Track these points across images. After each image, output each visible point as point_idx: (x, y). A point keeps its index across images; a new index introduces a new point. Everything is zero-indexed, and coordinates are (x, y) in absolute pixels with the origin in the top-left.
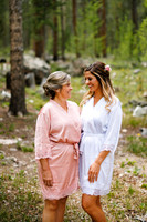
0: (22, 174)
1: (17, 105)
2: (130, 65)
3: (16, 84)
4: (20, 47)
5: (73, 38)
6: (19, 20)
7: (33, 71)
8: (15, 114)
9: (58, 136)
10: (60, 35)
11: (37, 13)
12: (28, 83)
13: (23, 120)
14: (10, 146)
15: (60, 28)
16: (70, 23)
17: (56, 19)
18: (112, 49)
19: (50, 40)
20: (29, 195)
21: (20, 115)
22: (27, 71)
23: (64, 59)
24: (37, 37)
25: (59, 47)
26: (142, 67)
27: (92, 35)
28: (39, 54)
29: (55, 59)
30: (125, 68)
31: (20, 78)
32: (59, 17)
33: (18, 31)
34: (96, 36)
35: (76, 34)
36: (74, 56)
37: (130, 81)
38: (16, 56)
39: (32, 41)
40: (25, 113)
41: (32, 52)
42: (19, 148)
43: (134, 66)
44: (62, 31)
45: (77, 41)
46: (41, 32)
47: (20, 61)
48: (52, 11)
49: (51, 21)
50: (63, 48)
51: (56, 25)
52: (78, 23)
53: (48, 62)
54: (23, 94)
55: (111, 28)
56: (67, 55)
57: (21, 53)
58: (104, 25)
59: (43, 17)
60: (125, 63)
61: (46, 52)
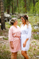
0: (5, 46)
1: (3, 27)
2: (33, 15)
3: (2, 21)
4: (3, 11)
5: (17, 8)
6: (3, 4)
7: (7, 18)
8: (2, 29)
9: (15, 35)
10: (14, 8)
11: (7, 2)
12: (6, 21)
13: (5, 31)
14: (1, 38)
15: (14, 6)
16: (17, 4)
17: (13, 3)
18: (28, 11)
19: (11, 9)
20: (7, 51)
21: (4, 30)
22: (5, 18)
23: (15, 14)
25: (14, 11)
26: (36, 16)
27: (22, 7)
28: (8, 13)
29: (13, 14)
30: (32, 16)
31: (3, 20)
33: (2, 7)
34: (24, 8)
36: (18, 13)
37: (33, 20)
38: (2, 14)
39: (6, 10)
40: (5, 29)
41: (6, 13)
42: (4, 39)
43: (34, 15)
44: (14, 7)
45: (18, 9)
46: (9, 7)
47: (3, 15)
48: (12, 1)
49: (11, 4)
51: (13, 5)
52: (19, 4)
53: (11, 15)
54: (4, 24)
55: (27, 5)
56: (16, 13)
57: (4, 13)
58: (25, 4)
59: (9, 3)
60: (32, 15)
61: (10, 12)
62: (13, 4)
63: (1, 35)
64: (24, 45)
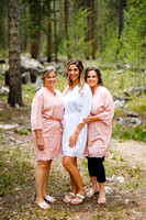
0: (18, 150)
1: (14, 98)
2: (115, 66)
3: (14, 80)
4: (17, 49)
5: (65, 43)
6: (16, 26)
7: (29, 70)
8: (13, 105)
10: (53, 39)
11: (33, 19)
12: (24, 81)
14: (9, 130)
15: (53, 33)
18: (101, 52)
21: (17, 106)
22: (23, 70)
23: (57, 61)
24: (32, 41)
25: (53, 50)
26: (125, 68)
27: (82, 39)
28: (34, 56)
29: (49, 60)
30: (110, 69)
31: (17, 75)
32: (52, 23)
33: (15, 35)
35: (68, 39)
36: (65, 58)
37: (113, 80)
38: (14, 57)
39: (29, 45)
40: (21, 105)
41: (28, 55)
42: (16, 132)
43: (119, 67)
44: (55, 36)
45: (68, 45)
46: (36, 36)
47: (17, 61)
48: (46, 18)
49: (46, 26)
50: (56, 51)
51: (50, 30)
53: (42, 63)
54: (20, 90)
55: (99, 33)
56: (60, 57)
57: (18, 54)
58: (93, 29)
59: (38, 23)
60: (111, 65)
61: (41, 55)
62: (53, 27)
63: (8, 120)
64: (71, 141)
